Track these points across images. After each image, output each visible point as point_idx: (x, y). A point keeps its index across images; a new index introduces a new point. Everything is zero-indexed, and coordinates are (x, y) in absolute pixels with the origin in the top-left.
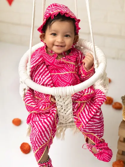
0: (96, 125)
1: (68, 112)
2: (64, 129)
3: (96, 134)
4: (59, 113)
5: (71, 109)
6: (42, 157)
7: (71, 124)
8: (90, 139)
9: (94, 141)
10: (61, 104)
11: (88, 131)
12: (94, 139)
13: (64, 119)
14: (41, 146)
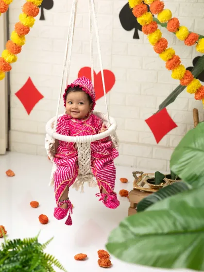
1: (87, 162)
2: (82, 182)
3: (110, 184)
4: (79, 161)
6: (62, 193)
8: (104, 188)
9: (107, 190)
10: (82, 152)
11: (103, 178)
13: (83, 170)
14: (63, 182)
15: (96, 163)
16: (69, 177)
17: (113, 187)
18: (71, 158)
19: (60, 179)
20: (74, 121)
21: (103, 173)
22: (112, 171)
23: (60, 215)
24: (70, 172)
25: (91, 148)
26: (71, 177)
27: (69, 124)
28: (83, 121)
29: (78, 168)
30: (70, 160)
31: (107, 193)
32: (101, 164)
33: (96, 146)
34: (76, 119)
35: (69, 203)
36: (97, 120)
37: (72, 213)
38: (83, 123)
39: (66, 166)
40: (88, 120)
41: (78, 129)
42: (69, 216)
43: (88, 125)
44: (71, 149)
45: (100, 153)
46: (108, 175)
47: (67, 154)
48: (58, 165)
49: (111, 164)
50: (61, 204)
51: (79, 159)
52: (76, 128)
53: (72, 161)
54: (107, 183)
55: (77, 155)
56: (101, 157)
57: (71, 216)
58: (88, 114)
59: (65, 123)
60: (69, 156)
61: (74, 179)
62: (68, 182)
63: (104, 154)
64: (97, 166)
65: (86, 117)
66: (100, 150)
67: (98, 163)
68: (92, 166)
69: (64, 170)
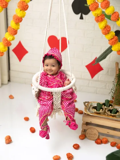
0: (73, 109)
1: (59, 102)
2: (55, 113)
3: (72, 115)
4: (54, 102)
5: (60, 100)
6: (44, 122)
7: (59, 110)
8: (68, 117)
9: (70, 118)
10: (56, 97)
11: (68, 112)
12: (71, 117)
13: (56, 107)
14: (44, 115)
15: (64, 103)
16: (48, 112)
17: (74, 117)
18: (49, 101)
19: (43, 114)
20: (50, 76)
21: (68, 109)
22: (74, 108)
23: (44, 135)
24: (49, 109)
25: (61, 94)
26: (49, 112)
27: (47, 79)
28: (55, 76)
29: (53, 106)
30: (48, 102)
31: (71, 120)
32: (68, 104)
33: (64, 93)
34: (51, 75)
35: (48, 127)
36: (63, 75)
37: (50, 132)
38: (55, 78)
39: (46, 106)
40: (58, 75)
41: (52, 82)
42: (48, 134)
43: (58, 79)
44: (49, 95)
45: (67, 97)
46: (71, 110)
47: (46, 99)
48: (41, 104)
49: (73, 103)
50: (43, 128)
51: (54, 101)
52: (51, 81)
53: (50, 103)
54: (70, 115)
55: (53, 99)
56: (67, 99)
57: (49, 134)
58: (58, 72)
59: (45, 78)
60: (48, 99)
61: (51, 113)
62: (48, 115)
63: (68, 98)
64: (65, 105)
65: (57, 73)
66: (67, 95)
67: (65, 103)
68: (61, 104)
69: (45, 108)
